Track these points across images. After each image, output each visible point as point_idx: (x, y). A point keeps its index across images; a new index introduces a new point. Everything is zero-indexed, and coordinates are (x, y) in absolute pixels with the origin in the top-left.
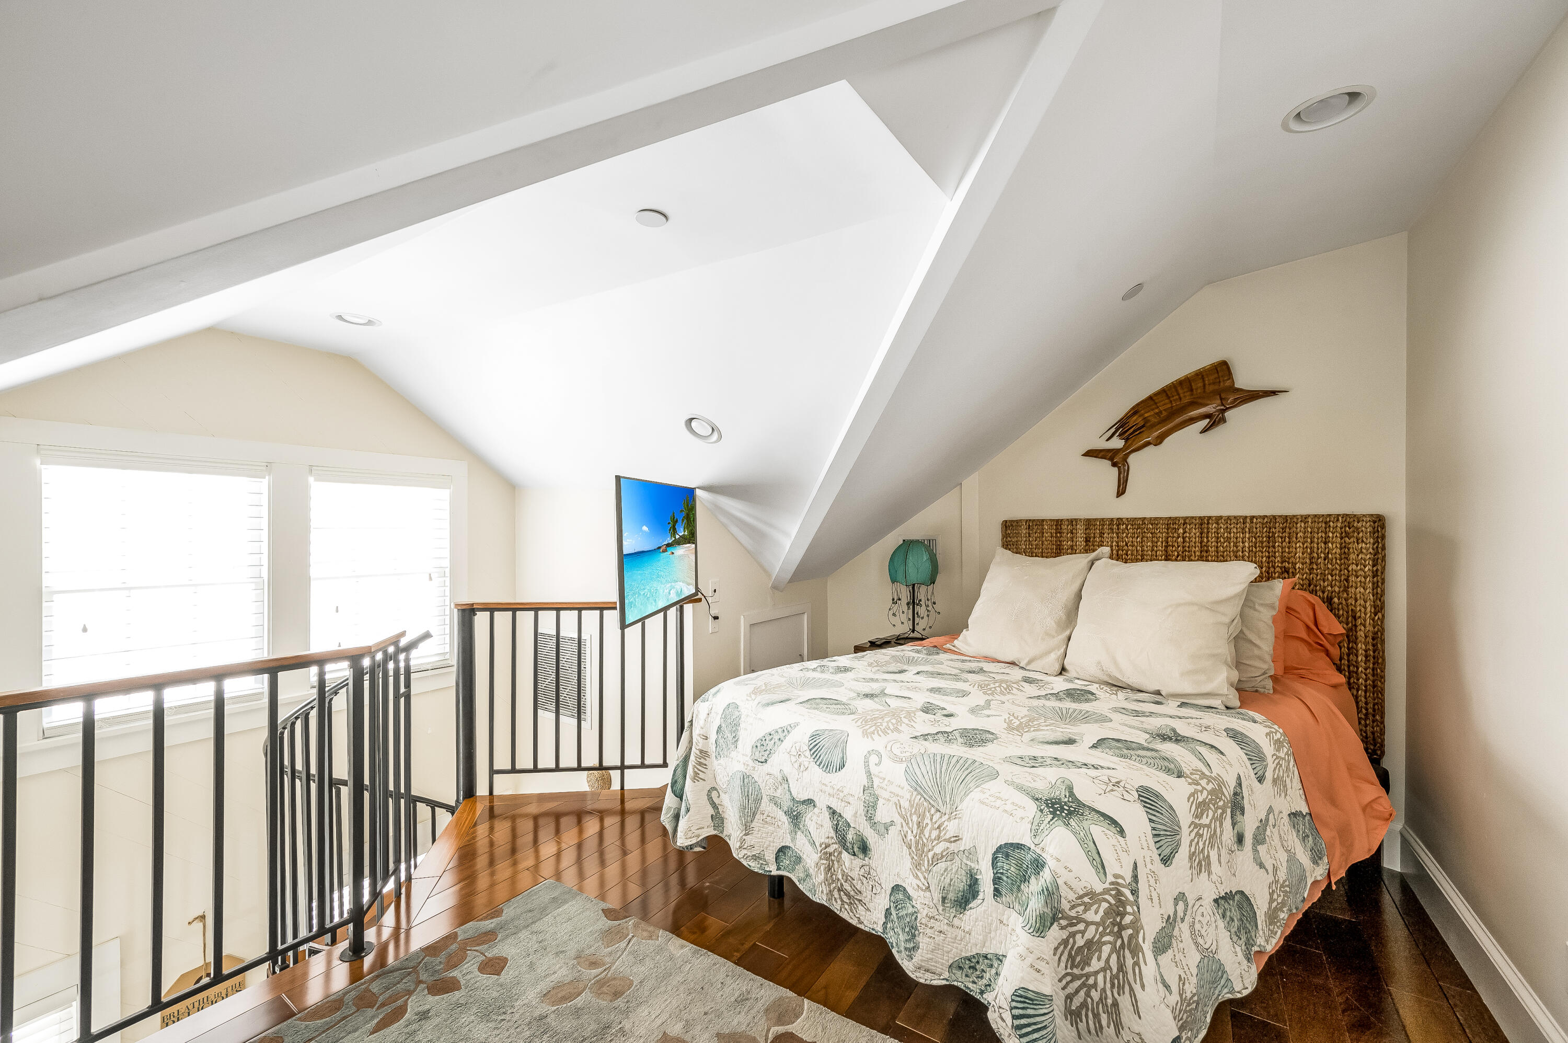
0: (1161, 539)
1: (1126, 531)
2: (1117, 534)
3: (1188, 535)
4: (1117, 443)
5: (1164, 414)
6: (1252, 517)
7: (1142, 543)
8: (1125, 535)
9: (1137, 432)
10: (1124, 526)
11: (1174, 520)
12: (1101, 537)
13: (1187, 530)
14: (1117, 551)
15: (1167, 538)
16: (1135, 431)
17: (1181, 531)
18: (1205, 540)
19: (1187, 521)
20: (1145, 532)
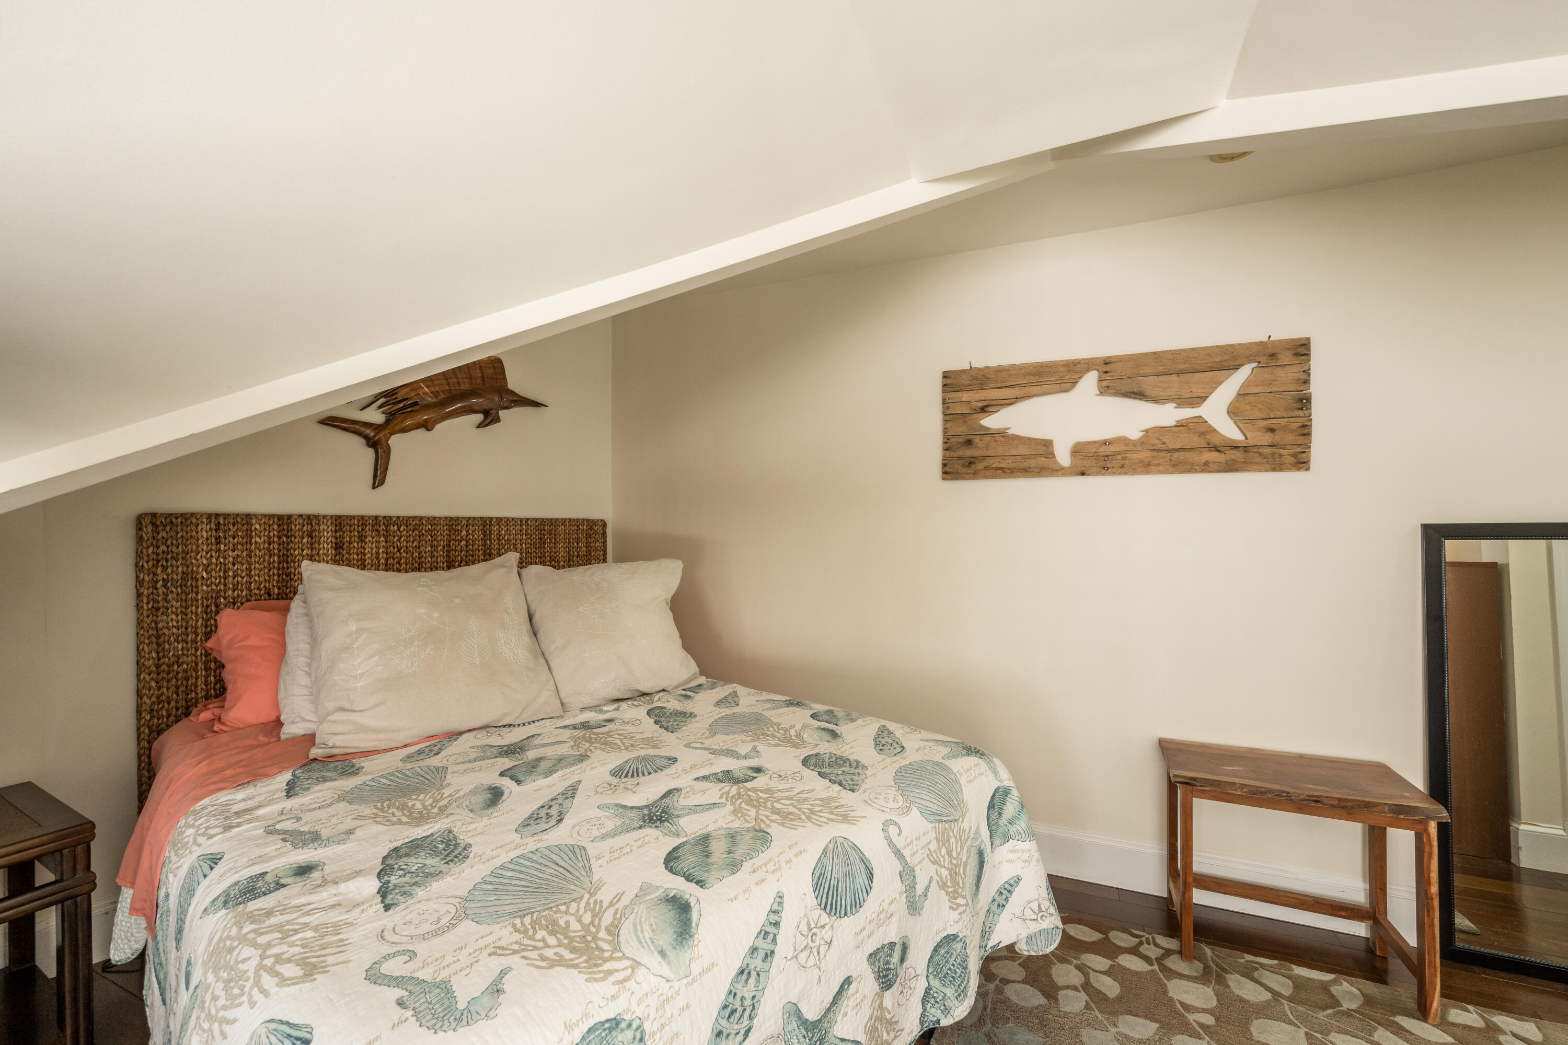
0: (442, 543)
1: (398, 533)
2: (386, 537)
3: (471, 537)
4: (375, 416)
5: (442, 396)
6: (527, 520)
7: (419, 548)
8: (396, 539)
9: (409, 410)
10: (396, 528)
11: (457, 520)
12: (362, 541)
13: (471, 532)
14: (387, 560)
15: (450, 541)
16: (405, 407)
17: (464, 533)
18: (488, 542)
19: (470, 522)
20: (423, 534)
